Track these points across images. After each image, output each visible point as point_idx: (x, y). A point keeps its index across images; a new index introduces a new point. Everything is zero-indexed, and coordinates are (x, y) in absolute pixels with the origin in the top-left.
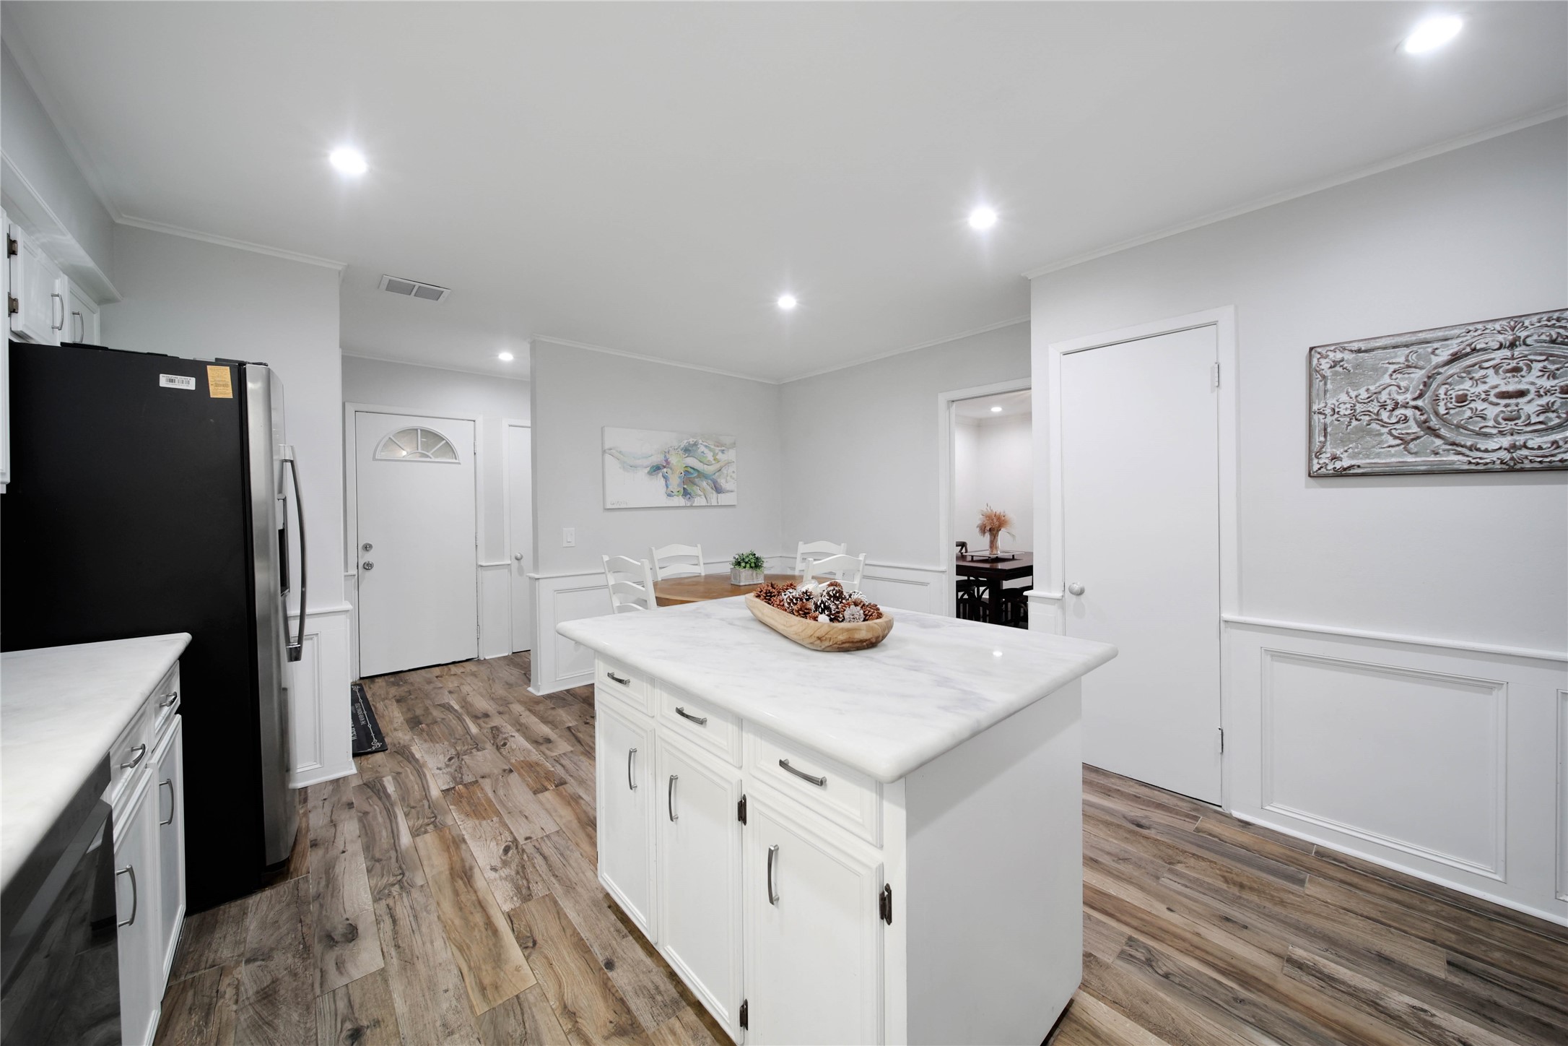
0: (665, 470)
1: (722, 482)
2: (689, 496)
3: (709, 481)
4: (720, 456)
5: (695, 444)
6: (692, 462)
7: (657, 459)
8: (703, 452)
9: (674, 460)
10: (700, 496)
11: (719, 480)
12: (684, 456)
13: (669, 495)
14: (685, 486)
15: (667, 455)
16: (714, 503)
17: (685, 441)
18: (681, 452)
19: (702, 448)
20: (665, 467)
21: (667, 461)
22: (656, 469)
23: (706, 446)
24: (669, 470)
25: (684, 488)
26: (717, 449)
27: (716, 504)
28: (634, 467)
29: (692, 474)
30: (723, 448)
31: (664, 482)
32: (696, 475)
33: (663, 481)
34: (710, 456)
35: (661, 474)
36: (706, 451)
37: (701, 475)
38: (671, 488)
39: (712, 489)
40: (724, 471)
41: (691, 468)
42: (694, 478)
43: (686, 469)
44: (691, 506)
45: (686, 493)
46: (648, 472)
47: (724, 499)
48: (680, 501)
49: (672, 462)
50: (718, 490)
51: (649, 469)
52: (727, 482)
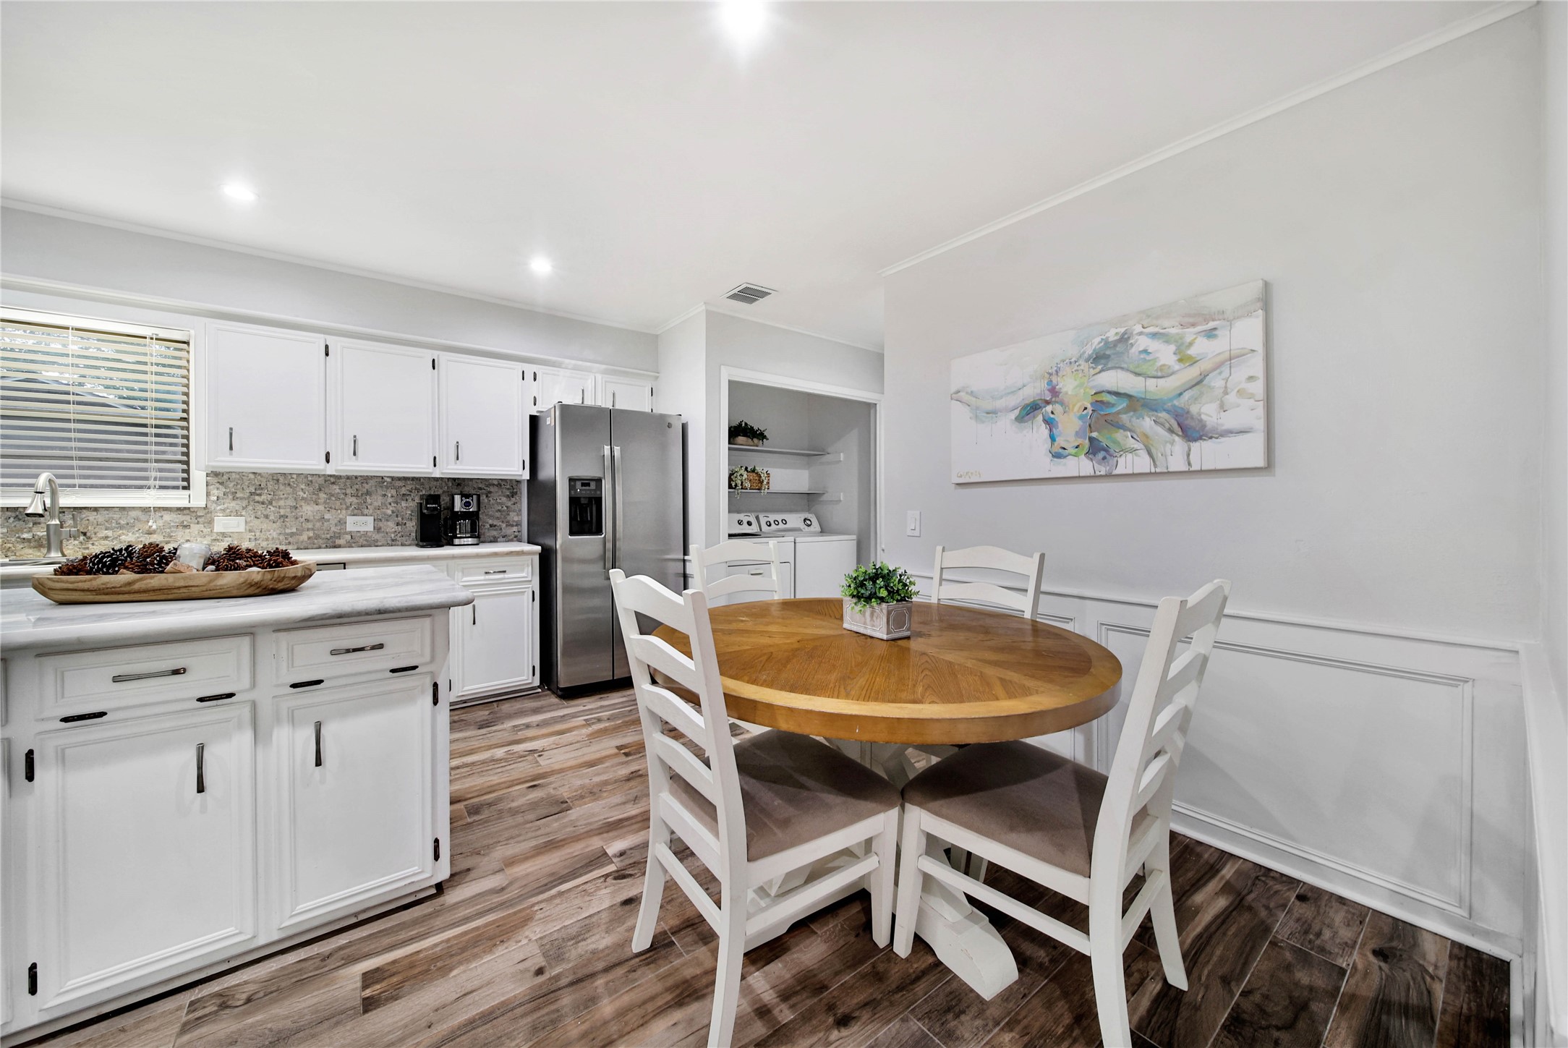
0: (1049, 408)
1: (1208, 412)
2: (1102, 454)
3: (1163, 415)
4: (1201, 347)
5: (1124, 339)
6: (1112, 379)
7: (1034, 390)
8: (1145, 351)
9: (1068, 385)
10: (1133, 451)
11: (1194, 409)
12: (1093, 372)
13: (1057, 456)
14: (1094, 435)
15: (1054, 379)
16: (1177, 463)
17: (1098, 339)
18: (1084, 366)
19: (1143, 342)
20: (1048, 403)
21: (1054, 391)
22: (1030, 410)
23: (1154, 335)
24: (1058, 408)
25: (1091, 439)
26: (1189, 334)
27: (1185, 468)
28: (993, 412)
29: (1113, 405)
30: (1211, 325)
31: (1046, 432)
32: (1123, 404)
33: (1044, 431)
34: (1165, 354)
35: (1040, 418)
36: (1153, 345)
37: (1136, 403)
38: (1060, 441)
39: (1171, 431)
40: (1216, 382)
41: (1109, 392)
42: (1118, 413)
43: (1099, 398)
44: (1109, 476)
45: (1095, 449)
46: (1016, 419)
47: (1207, 454)
48: (1085, 466)
49: (1064, 390)
50: (1190, 430)
51: (1017, 412)
52: (1223, 408)
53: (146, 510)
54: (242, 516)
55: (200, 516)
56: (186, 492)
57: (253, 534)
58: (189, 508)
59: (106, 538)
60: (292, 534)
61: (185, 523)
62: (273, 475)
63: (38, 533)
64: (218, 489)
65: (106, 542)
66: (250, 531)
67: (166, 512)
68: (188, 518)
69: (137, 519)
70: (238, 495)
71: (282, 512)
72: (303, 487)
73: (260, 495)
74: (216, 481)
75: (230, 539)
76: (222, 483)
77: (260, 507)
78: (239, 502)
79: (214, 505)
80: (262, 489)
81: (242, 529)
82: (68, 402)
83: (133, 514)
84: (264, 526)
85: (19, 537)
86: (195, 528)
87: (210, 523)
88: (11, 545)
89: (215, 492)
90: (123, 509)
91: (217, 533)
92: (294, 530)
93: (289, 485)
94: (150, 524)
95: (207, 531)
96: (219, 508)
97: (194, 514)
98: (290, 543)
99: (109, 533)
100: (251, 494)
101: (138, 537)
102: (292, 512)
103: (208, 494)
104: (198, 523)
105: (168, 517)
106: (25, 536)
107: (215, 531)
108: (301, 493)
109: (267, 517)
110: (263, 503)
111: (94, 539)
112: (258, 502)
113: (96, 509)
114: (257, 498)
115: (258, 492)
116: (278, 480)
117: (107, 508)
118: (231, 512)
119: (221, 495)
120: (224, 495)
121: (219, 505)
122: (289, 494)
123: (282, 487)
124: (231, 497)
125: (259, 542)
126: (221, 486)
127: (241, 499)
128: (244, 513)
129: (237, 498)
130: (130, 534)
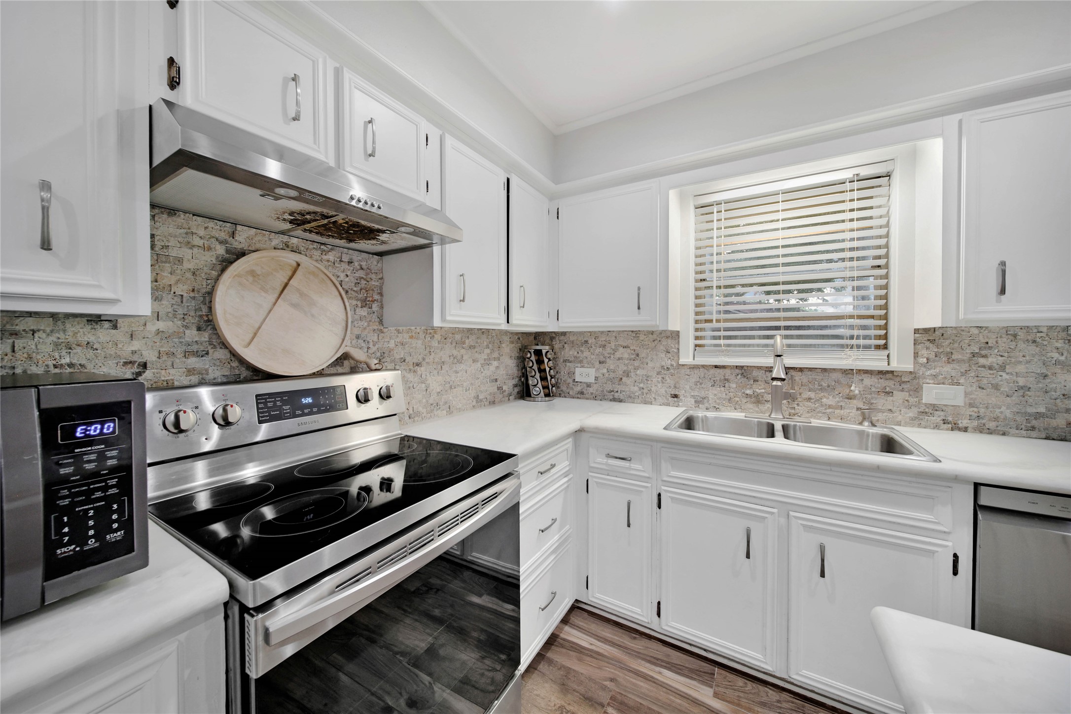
53: (847, 372)
54: (958, 384)
55: (904, 382)
56: (886, 352)
57: (975, 410)
58: (892, 372)
59: (809, 399)
60: (1038, 416)
61: (888, 389)
62: (1007, 329)
63: (757, 390)
64: (927, 348)
65: (809, 404)
66: (971, 405)
67: (866, 375)
68: (888, 383)
69: (838, 382)
70: (954, 357)
71: (1021, 382)
72: (1059, 344)
73: (985, 356)
74: (926, 339)
75: (942, 413)
76: (932, 341)
77: (985, 373)
78: (955, 366)
79: (923, 369)
80: (990, 348)
81: (960, 401)
82: (777, 265)
83: (835, 376)
84: (993, 400)
85: (744, 393)
86: (899, 396)
87: (917, 391)
88: (737, 399)
89: (924, 352)
90: (824, 370)
91: (926, 405)
92: (1042, 410)
93: (1034, 342)
94: (852, 388)
95: (913, 400)
96: (928, 373)
97: (898, 379)
98: (1033, 428)
99: (812, 395)
100: (974, 355)
101: (838, 402)
102: (1038, 382)
103: (916, 355)
104: (903, 390)
105: (868, 381)
106: (748, 392)
107: (924, 401)
108: (1056, 355)
109: (996, 387)
110: (990, 368)
111: (799, 400)
112: (984, 366)
113: (801, 370)
114: (982, 361)
115: (983, 352)
116: (1015, 336)
117: (810, 369)
118: (945, 378)
119: (932, 356)
120: (936, 356)
121: (929, 369)
122: (1033, 355)
123: (1021, 345)
124: (945, 359)
125: (983, 421)
126: (931, 345)
127: (959, 361)
128: (962, 381)
129: (953, 360)
130: (831, 397)
